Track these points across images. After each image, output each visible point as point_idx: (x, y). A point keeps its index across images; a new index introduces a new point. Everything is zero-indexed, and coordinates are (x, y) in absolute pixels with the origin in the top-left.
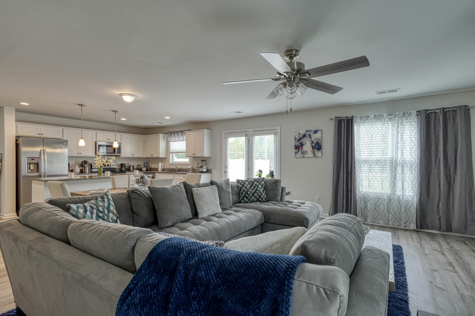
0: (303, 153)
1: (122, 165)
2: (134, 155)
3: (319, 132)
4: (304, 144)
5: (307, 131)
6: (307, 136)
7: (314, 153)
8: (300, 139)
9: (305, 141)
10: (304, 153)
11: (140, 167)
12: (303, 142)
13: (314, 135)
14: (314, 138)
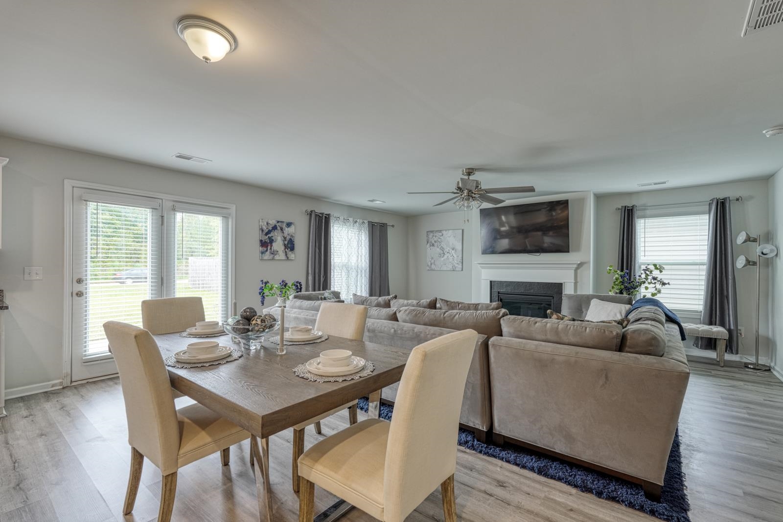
0: (272, 254)
3: (292, 225)
4: (275, 240)
5: (278, 222)
6: (279, 228)
7: (286, 255)
8: (269, 232)
9: (275, 235)
10: (274, 253)
12: (272, 237)
13: (286, 229)
14: (287, 233)
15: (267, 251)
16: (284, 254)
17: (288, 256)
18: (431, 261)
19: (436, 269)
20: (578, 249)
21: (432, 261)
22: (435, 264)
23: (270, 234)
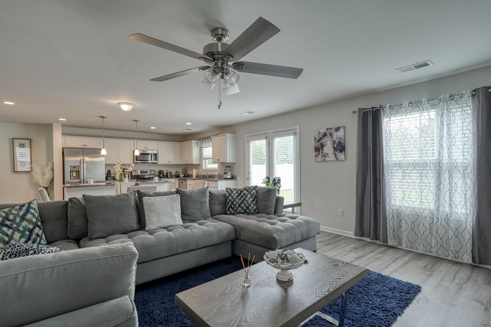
0: (324, 156)
1: (160, 171)
2: (171, 162)
3: (341, 129)
4: (325, 145)
5: (328, 129)
6: (328, 134)
7: (336, 156)
8: (320, 139)
9: (325, 141)
11: (178, 173)
12: (323, 142)
13: (335, 133)
14: (336, 137)
15: (319, 154)
16: (334, 156)
17: (338, 157)
23: (321, 141)
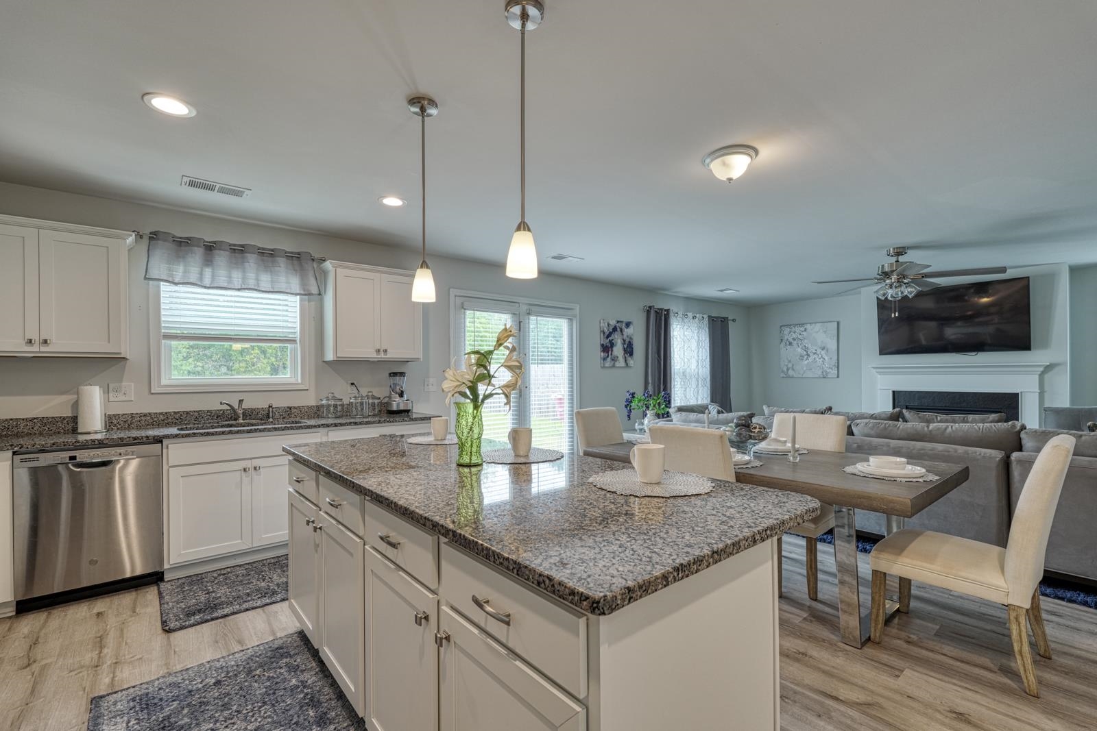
0: (613, 360)
3: (631, 325)
4: (615, 344)
5: (618, 322)
6: (618, 329)
7: (626, 361)
8: (610, 334)
9: (615, 338)
12: (613, 340)
13: (626, 330)
14: (626, 335)
15: (608, 356)
16: (624, 360)
17: (628, 362)
18: (787, 365)
19: (795, 376)
20: (1045, 345)
21: (790, 365)
22: (793, 370)
23: (610, 336)
